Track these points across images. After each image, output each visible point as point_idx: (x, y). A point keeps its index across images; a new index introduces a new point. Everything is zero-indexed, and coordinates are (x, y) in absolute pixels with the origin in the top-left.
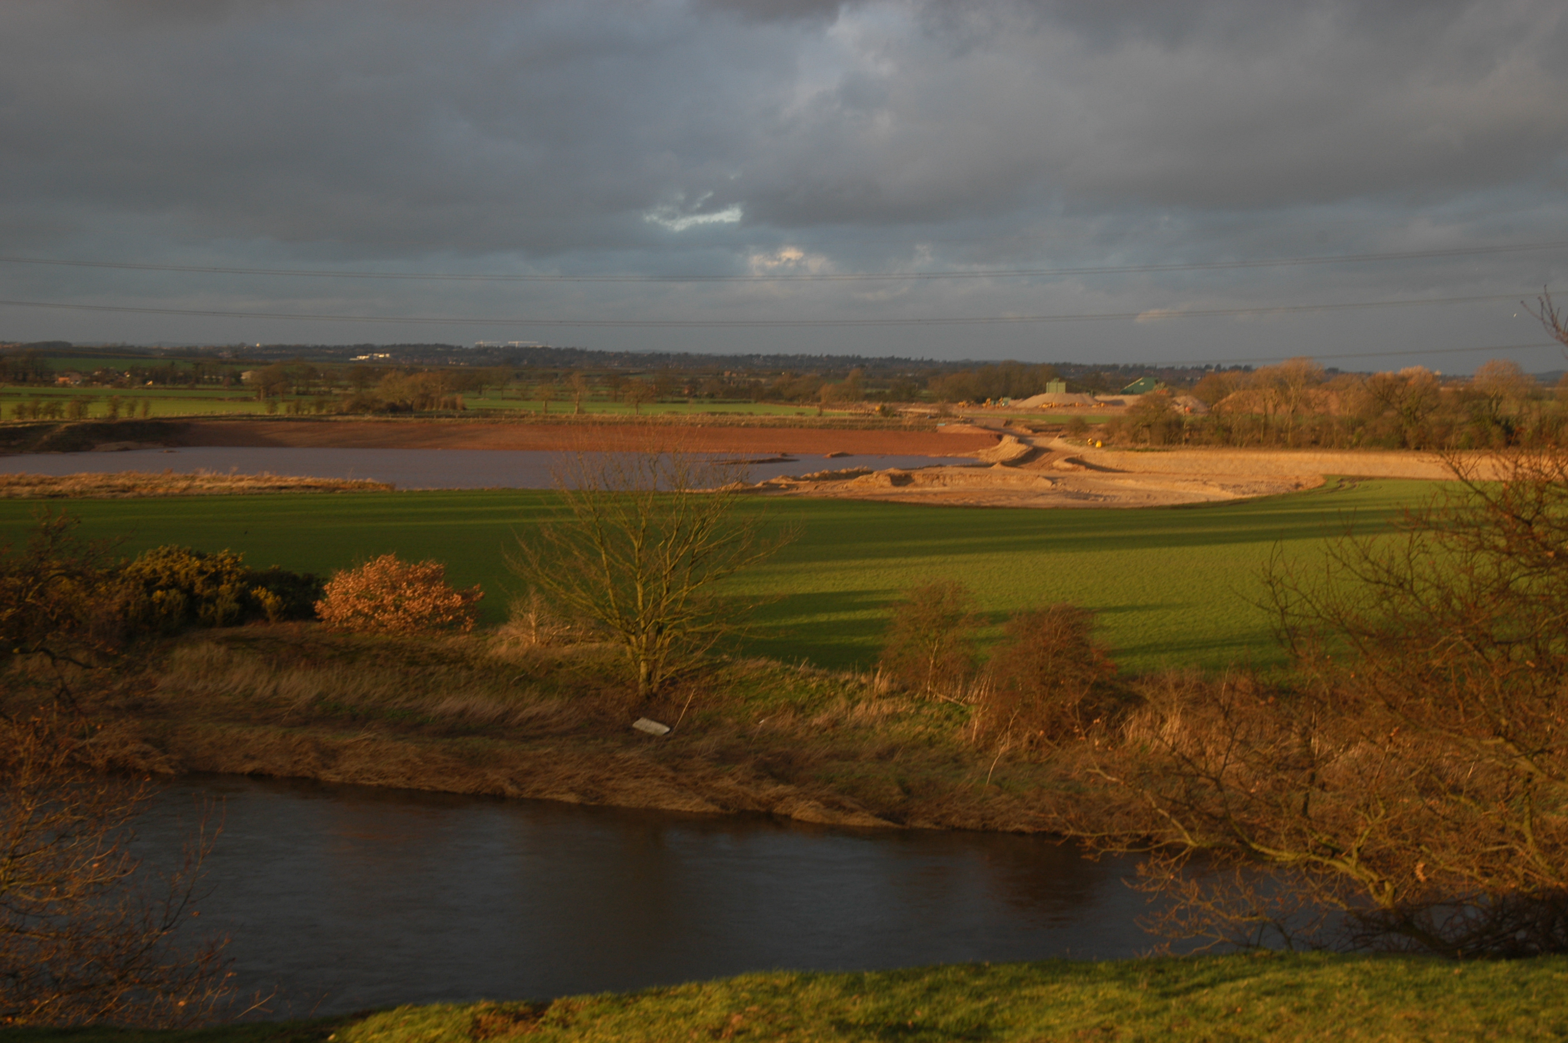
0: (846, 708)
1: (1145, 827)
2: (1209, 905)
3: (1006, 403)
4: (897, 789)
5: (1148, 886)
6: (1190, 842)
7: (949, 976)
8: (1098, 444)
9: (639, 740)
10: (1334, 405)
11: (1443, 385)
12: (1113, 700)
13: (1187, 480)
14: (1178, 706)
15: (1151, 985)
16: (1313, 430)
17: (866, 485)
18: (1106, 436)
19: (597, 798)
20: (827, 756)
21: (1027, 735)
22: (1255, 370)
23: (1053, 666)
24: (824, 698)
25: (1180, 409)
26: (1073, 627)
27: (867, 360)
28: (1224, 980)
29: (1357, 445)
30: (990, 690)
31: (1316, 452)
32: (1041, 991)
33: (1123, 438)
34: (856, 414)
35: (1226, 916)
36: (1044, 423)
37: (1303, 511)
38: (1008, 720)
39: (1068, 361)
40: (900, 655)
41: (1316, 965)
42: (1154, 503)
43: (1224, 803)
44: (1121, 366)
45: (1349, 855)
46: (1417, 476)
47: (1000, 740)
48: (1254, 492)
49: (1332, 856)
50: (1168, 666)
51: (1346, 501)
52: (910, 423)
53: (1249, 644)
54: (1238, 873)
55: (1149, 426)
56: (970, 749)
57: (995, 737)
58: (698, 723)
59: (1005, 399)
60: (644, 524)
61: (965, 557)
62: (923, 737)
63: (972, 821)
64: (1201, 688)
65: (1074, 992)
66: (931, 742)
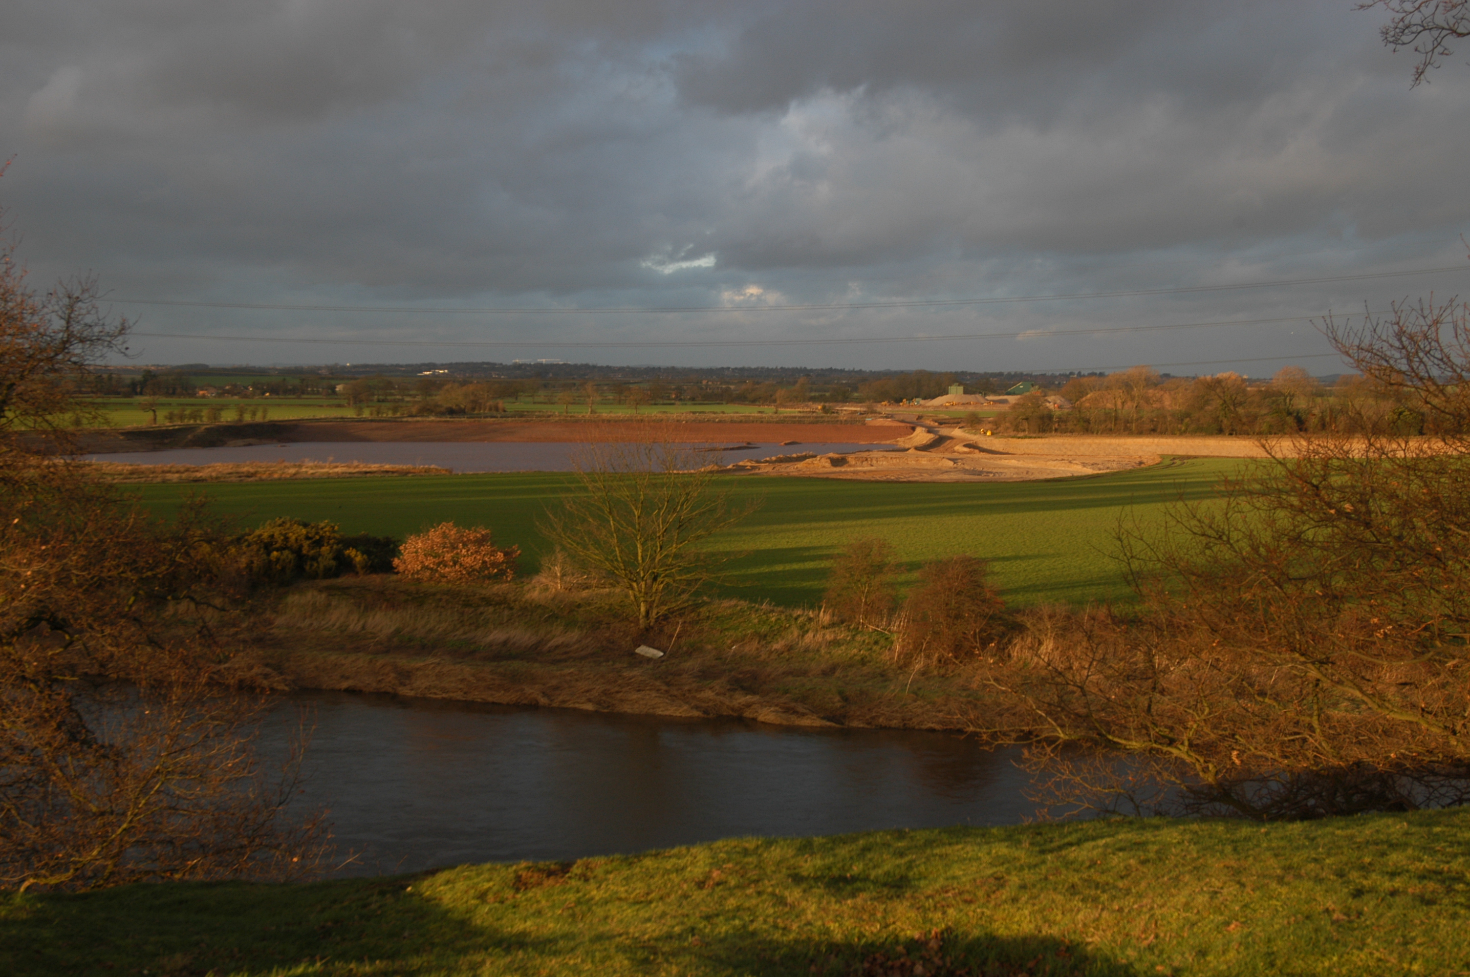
0: (798, 636)
1: (1028, 725)
2: (1078, 779)
3: (918, 402)
4: (837, 698)
6: (1062, 735)
7: (878, 839)
8: (989, 433)
9: (641, 662)
10: (1167, 402)
11: (1250, 386)
12: (1002, 628)
13: (1056, 460)
14: (1052, 632)
15: (1032, 844)
16: (1152, 421)
17: (812, 466)
18: (995, 427)
19: (608, 707)
20: (783, 673)
21: (937, 655)
22: (1107, 376)
23: (956, 603)
24: (782, 629)
25: (1051, 406)
26: (971, 572)
27: (811, 370)
28: (1087, 840)
29: (1185, 432)
30: (908, 622)
31: (1154, 437)
32: (948, 850)
33: (1008, 428)
34: (803, 412)
35: (1089, 788)
36: (947, 417)
37: (1145, 482)
38: (922, 644)
39: (964, 370)
40: (839, 595)
41: (1157, 827)
42: (1032, 477)
43: (1087, 705)
44: (1006, 373)
45: (1182, 744)
46: (1230, 455)
47: (916, 659)
48: (1108, 468)
49: (1169, 744)
50: (1043, 602)
51: (1177, 475)
52: (844, 419)
53: (1105, 584)
54: (1098, 758)
55: (1027, 419)
56: (894, 666)
57: (911, 657)
58: (685, 649)
59: (917, 399)
60: (642, 497)
61: (888, 520)
62: (857, 658)
63: (895, 721)
64: (1069, 618)
65: (974, 851)
66: (863, 662)
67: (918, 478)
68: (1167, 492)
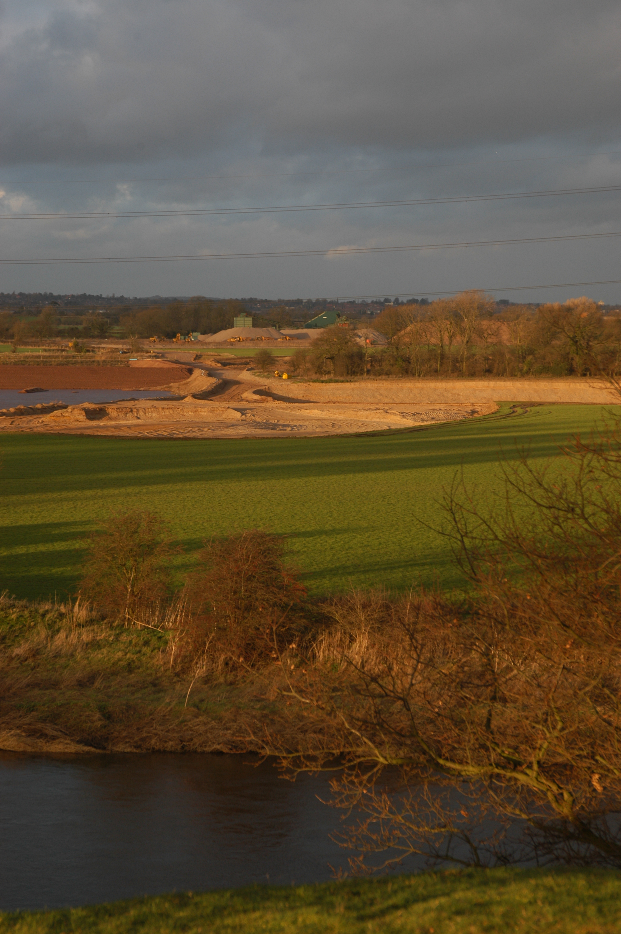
0: (47, 637)
1: (338, 746)
2: (399, 818)
3: (196, 338)
4: (98, 715)
5: (341, 801)
6: (381, 760)
7: (154, 909)
8: (285, 376)
10: (505, 336)
11: (607, 314)
12: (304, 621)
13: (370, 409)
14: (366, 626)
15: (348, 908)
16: (487, 359)
17: (62, 419)
18: (292, 369)
20: (28, 685)
21: (223, 657)
22: (431, 303)
23: (246, 591)
24: (25, 628)
25: (361, 341)
26: (265, 552)
27: (59, 297)
28: (417, 900)
29: (527, 373)
30: (187, 616)
31: (490, 380)
32: (242, 919)
33: (309, 370)
34: (50, 350)
35: (415, 828)
36: (233, 356)
37: (479, 436)
38: (205, 644)
39: (253, 297)
40: (98, 584)
41: (503, 882)
42: (339, 431)
43: (411, 720)
44: (304, 301)
45: (530, 766)
46: (583, 401)
47: (197, 663)
48: (433, 419)
49: (515, 769)
50: (355, 588)
51: (519, 426)
52: (103, 358)
53: (431, 564)
54: (426, 787)
55: (332, 358)
56: (168, 673)
57: (191, 661)
59: (195, 334)
61: (160, 487)
62: (123, 663)
63: (171, 743)
64: (387, 607)
65: (275, 919)
66: (130, 668)
67: (197, 434)
68: (505, 448)
